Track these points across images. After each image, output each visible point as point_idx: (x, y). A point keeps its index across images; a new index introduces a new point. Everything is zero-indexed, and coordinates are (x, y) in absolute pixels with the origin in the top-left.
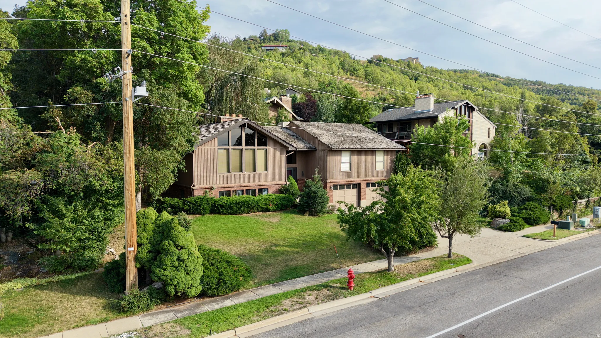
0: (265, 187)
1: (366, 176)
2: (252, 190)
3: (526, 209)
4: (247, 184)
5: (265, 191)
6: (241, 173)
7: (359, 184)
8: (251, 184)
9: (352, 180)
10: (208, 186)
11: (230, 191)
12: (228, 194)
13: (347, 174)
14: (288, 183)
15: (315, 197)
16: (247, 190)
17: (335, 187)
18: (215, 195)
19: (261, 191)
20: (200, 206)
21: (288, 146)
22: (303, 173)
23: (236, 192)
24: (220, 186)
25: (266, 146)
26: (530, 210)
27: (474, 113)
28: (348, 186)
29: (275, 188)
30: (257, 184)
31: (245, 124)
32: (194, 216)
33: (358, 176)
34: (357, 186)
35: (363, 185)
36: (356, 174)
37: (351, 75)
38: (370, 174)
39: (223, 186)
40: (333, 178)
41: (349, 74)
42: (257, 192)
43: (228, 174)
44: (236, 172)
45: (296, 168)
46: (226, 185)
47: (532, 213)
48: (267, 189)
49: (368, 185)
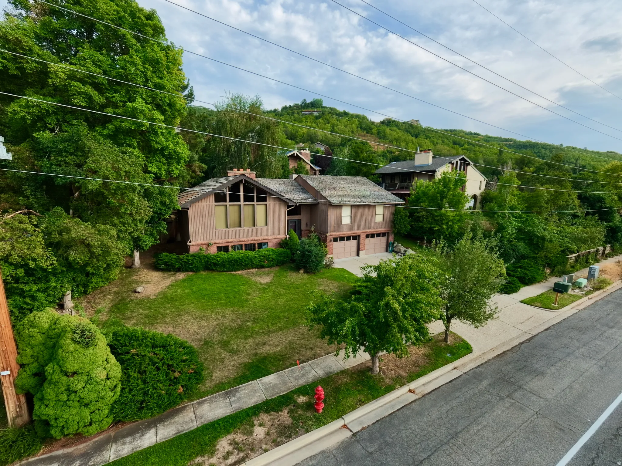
0: (265, 241)
1: (366, 229)
2: (251, 244)
3: (521, 267)
4: (246, 239)
5: (264, 245)
6: (239, 229)
7: (359, 236)
8: (250, 239)
9: (353, 232)
10: (205, 242)
11: (228, 246)
12: (226, 249)
13: (348, 227)
14: (288, 236)
15: (310, 256)
16: (246, 245)
17: (335, 240)
18: (213, 251)
19: (260, 245)
20: (192, 264)
21: (288, 201)
22: (307, 224)
23: (234, 247)
24: (217, 241)
25: (266, 201)
26: (525, 269)
27: (469, 167)
28: (348, 238)
29: (275, 242)
30: (256, 238)
31: (242, 180)
32: (186, 273)
33: (358, 229)
34: (356, 237)
35: (363, 237)
36: (356, 228)
38: (370, 225)
39: (221, 241)
40: (333, 232)
42: (257, 246)
43: (228, 229)
44: (234, 227)
45: (301, 219)
46: (224, 241)
47: (527, 272)
48: (267, 243)
49: (367, 236)
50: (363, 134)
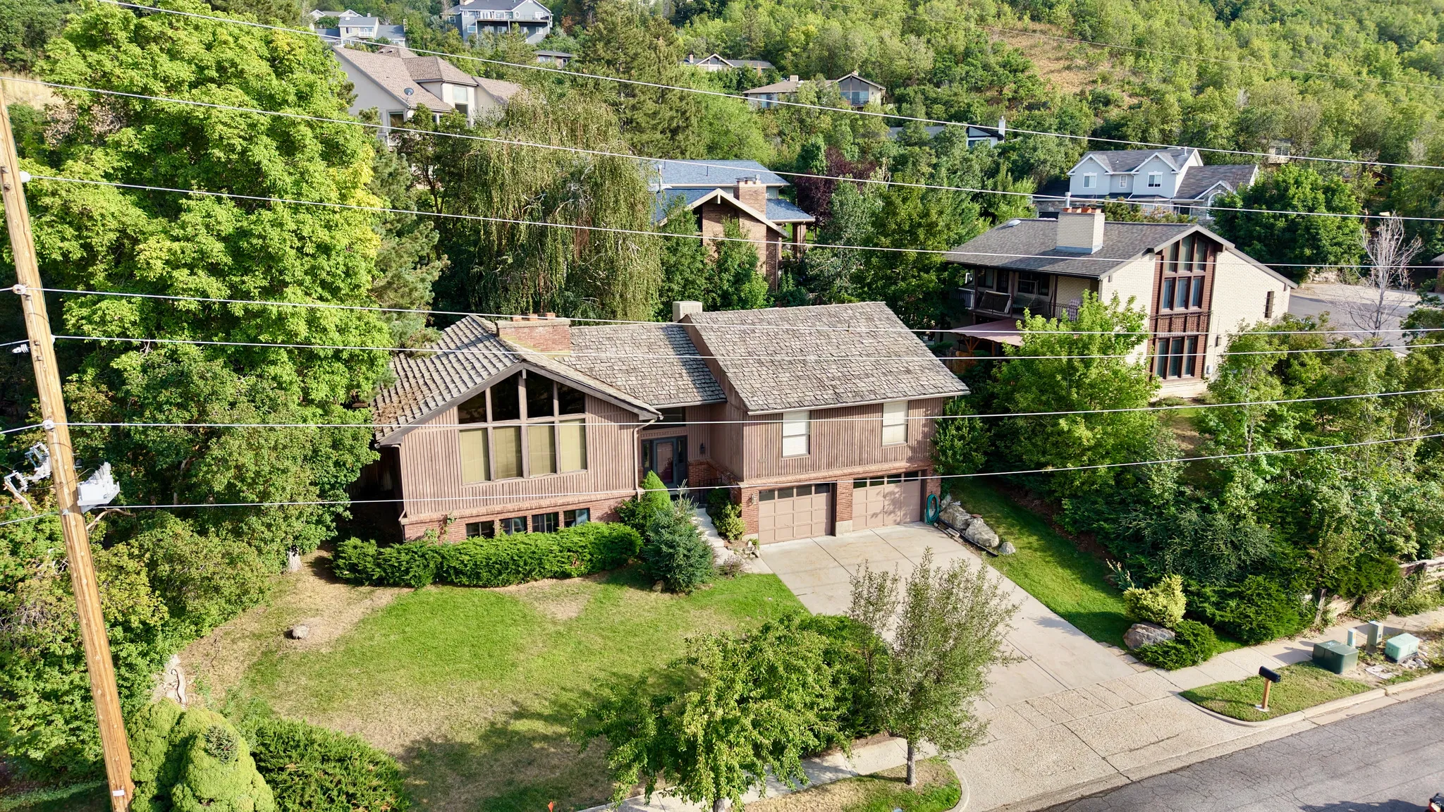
0: (582, 506)
1: (852, 463)
2: (548, 514)
3: (1240, 596)
4: (534, 504)
5: (581, 514)
6: (520, 480)
7: (834, 485)
8: (544, 503)
9: (813, 475)
10: (438, 515)
11: (492, 522)
12: (487, 529)
13: (800, 464)
14: (640, 491)
15: (671, 556)
16: (534, 516)
17: (767, 495)
18: (456, 535)
19: (571, 517)
20: (407, 572)
21: (636, 411)
22: (702, 448)
23: (506, 523)
24: (467, 512)
25: (583, 411)
26: (1250, 601)
27: (1222, 257)
28: (804, 490)
29: (605, 508)
30: (560, 501)
31: (521, 372)
32: (396, 590)
33: (830, 465)
34: (829, 488)
35: (844, 486)
36: (824, 461)
37: (1033, 18)
38: (865, 456)
39: (475, 512)
40: (758, 476)
41: (1026, 18)
42: (561, 518)
43: (488, 483)
44: (508, 476)
45: (686, 437)
46: (483, 510)
47: (1251, 612)
48: (588, 510)
49: (859, 483)
50: (1019, 25)
